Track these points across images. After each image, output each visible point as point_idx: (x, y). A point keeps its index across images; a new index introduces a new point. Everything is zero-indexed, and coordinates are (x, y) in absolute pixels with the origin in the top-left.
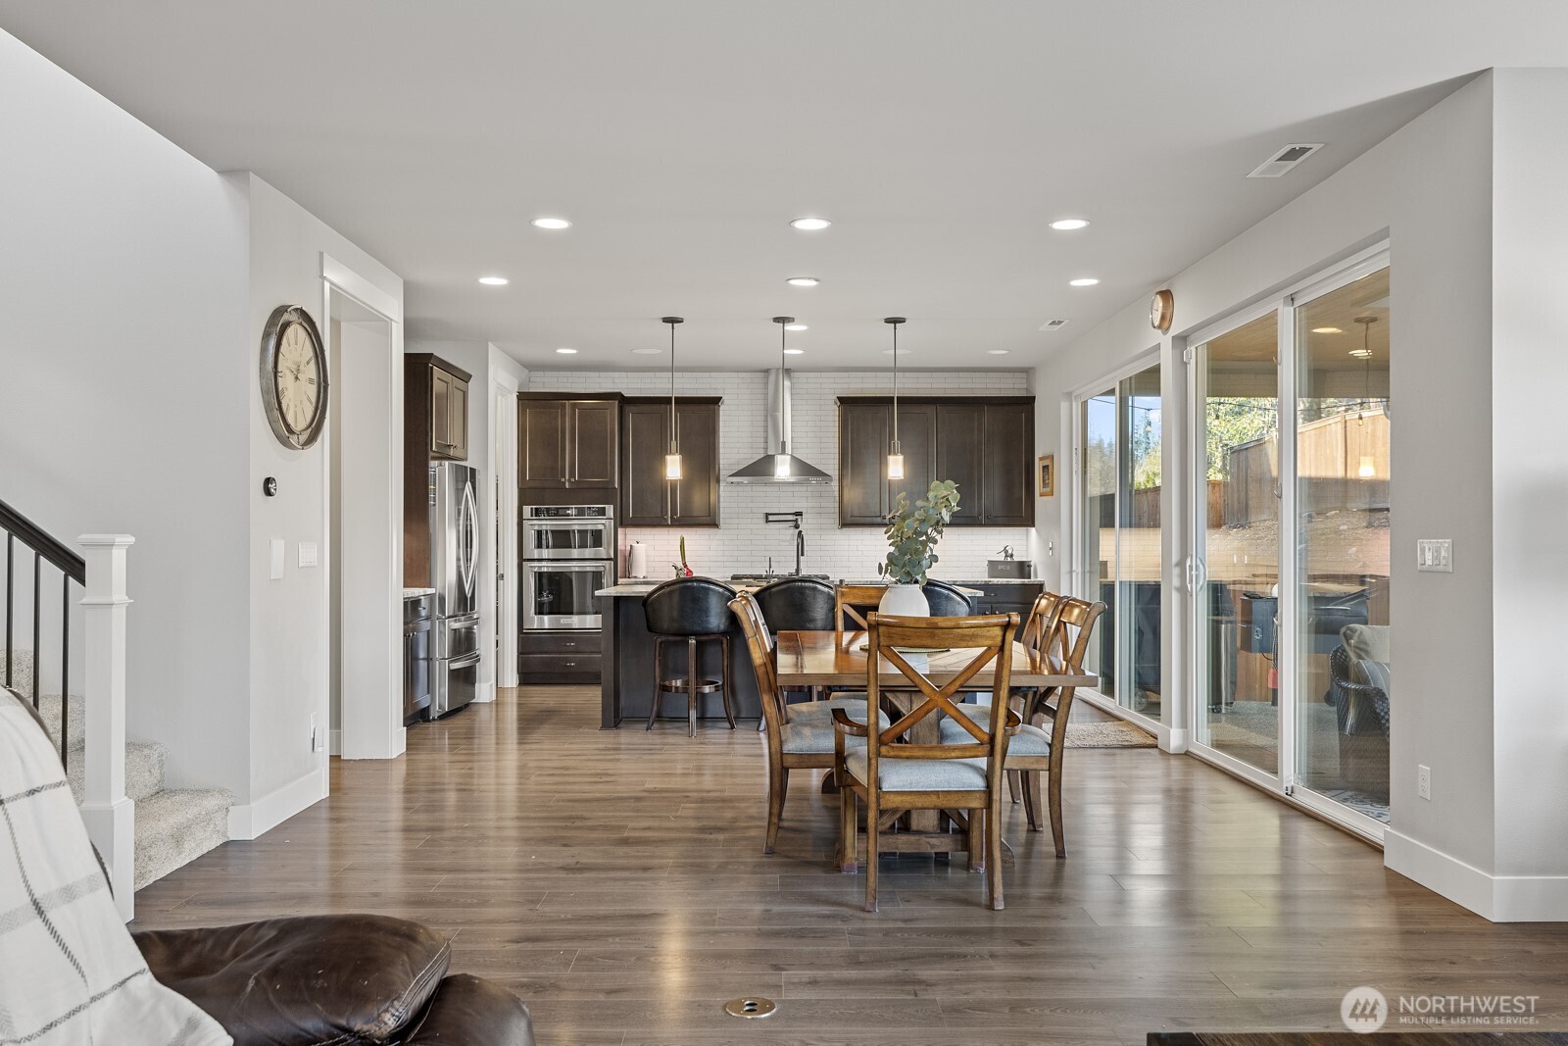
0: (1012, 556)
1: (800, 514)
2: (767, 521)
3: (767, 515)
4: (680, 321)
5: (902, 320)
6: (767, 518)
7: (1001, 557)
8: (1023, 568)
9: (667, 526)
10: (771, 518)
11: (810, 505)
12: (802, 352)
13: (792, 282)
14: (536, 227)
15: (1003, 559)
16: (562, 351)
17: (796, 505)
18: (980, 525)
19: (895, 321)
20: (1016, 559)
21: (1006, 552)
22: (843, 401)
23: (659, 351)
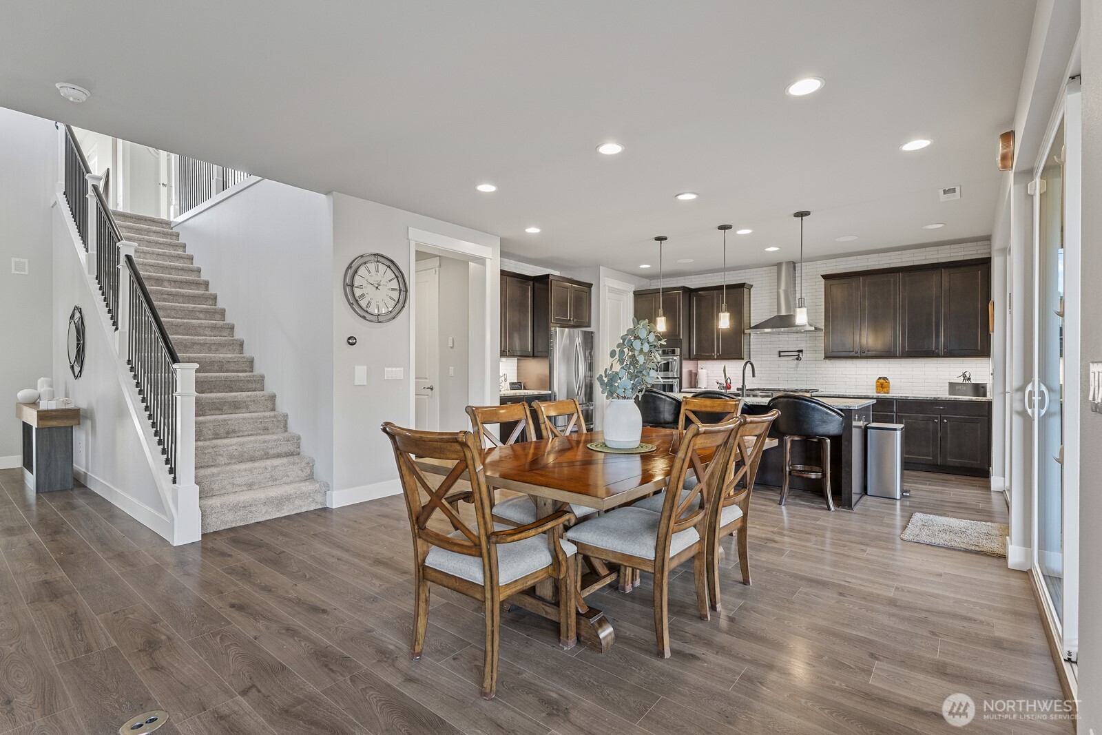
0: (969, 379)
1: (801, 351)
2: (780, 356)
3: (780, 352)
4: (665, 239)
5: (807, 213)
6: (779, 354)
7: (960, 380)
8: (979, 389)
9: (714, 359)
10: (782, 354)
11: (808, 345)
12: (778, 249)
13: (680, 197)
14: (478, 191)
15: (961, 382)
16: (642, 266)
17: (798, 345)
18: (937, 356)
19: (802, 215)
20: (973, 381)
21: (964, 375)
22: (825, 277)
23: (692, 260)
